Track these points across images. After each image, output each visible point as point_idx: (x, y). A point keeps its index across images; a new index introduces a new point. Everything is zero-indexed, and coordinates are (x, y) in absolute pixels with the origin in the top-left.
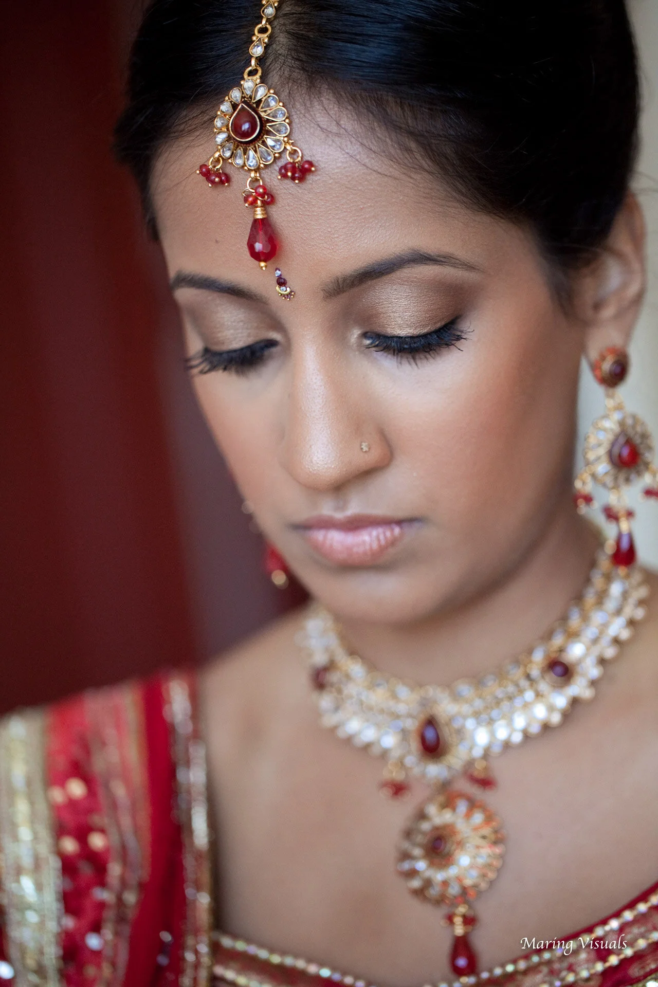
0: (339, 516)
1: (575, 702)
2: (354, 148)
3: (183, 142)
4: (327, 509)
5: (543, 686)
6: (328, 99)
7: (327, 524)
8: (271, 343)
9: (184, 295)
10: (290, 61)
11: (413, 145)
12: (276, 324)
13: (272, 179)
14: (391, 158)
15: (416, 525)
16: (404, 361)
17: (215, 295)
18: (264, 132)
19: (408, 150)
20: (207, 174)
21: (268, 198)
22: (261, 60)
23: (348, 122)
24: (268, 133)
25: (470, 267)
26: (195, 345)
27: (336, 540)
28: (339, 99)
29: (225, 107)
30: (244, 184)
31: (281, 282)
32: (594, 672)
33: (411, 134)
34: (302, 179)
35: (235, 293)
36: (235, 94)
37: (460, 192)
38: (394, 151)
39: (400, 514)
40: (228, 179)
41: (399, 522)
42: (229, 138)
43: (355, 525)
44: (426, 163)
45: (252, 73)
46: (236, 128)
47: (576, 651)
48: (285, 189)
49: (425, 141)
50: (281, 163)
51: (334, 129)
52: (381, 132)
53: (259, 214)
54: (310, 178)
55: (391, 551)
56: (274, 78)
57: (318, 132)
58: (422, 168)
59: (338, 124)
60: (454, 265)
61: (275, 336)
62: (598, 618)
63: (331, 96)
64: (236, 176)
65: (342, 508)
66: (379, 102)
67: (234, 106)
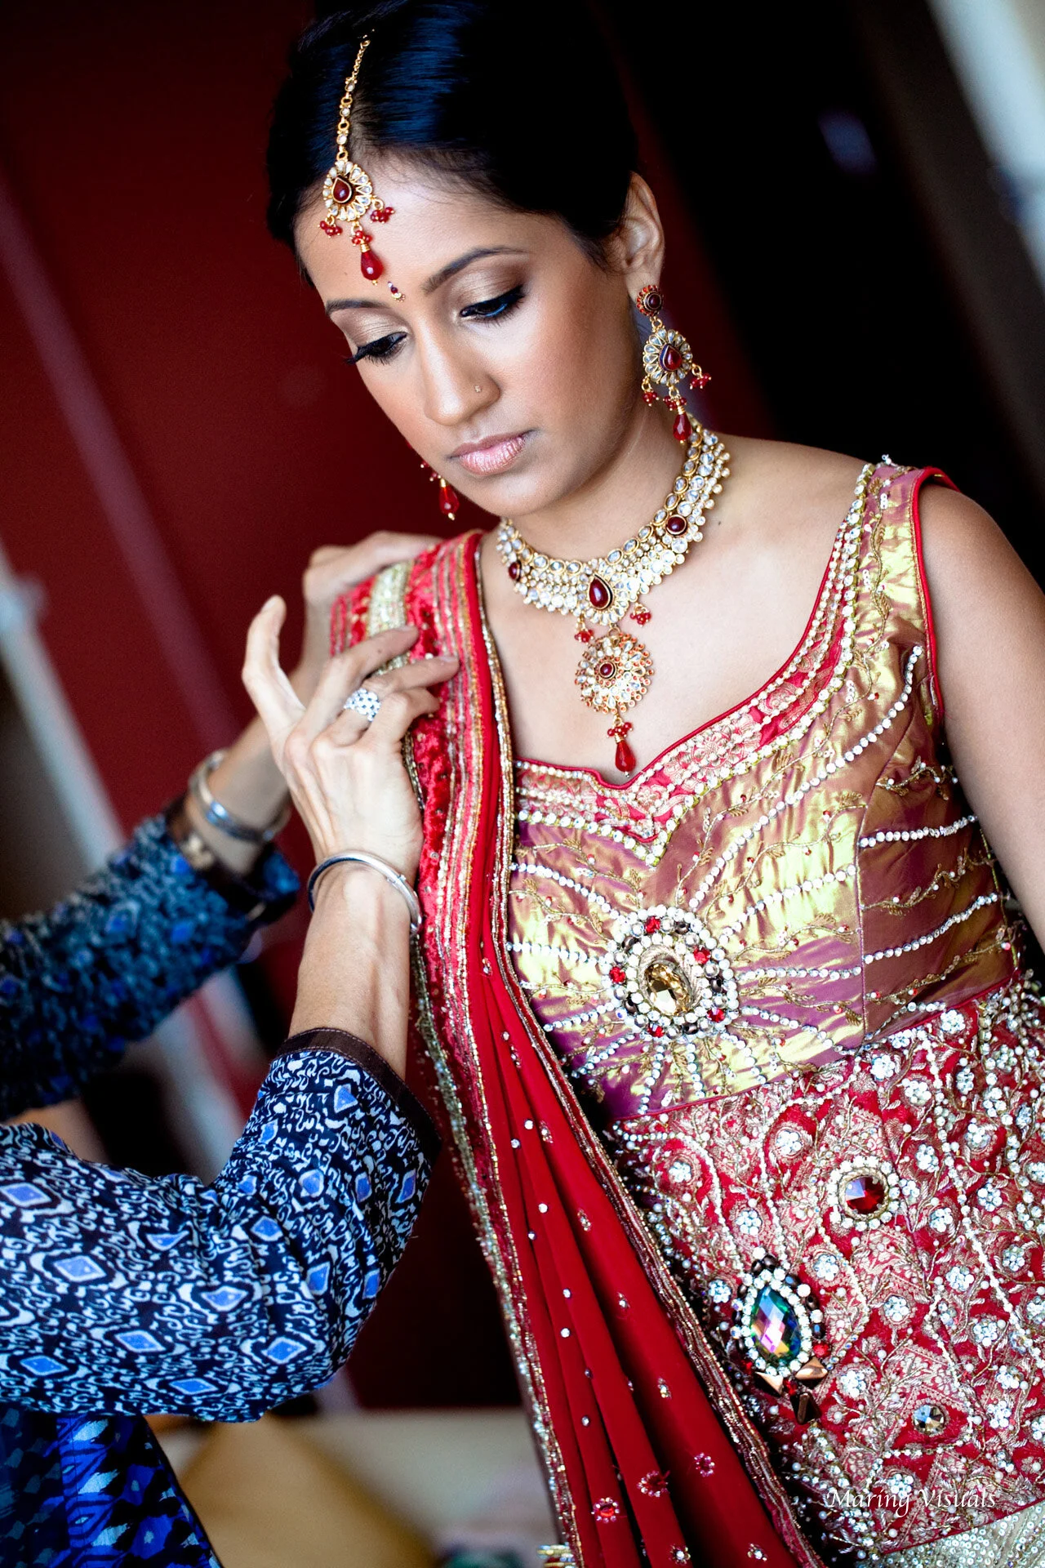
0: (476, 441)
1: (691, 544)
2: (418, 189)
3: (309, 212)
4: (466, 437)
5: (667, 539)
6: (394, 160)
7: (472, 449)
8: (403, 336)
9: (336, 316)
10: (366, 142)
11: (457, 178)
12: (402, 321)
13: (368, 224)
14: (444, 190)
15: (532, 435)
16: (491, 325)
17: (356, 310)
18: (355, 194)
19: (455, 182)
20: (325, 227)
21: (367, 237)
22: (346, 146)
23: (410, 172)
24: (358, 194)
25: (519, 251)
26: (354, 349)
27: (480, 459)
28: (401, 159)
29: (328, 182)
30: (350, 231)
31: (394, 290)
32: (701, 521)
33: (453, 170)
34: (386, 220)
35: (367, 305)
36: (333, 172)
37: (498, 203)
38: (445, 185)
39: (520, 429)
40: (340, 230)
41: (521, 435)
42: (334, 203)
43: (488, 445)
44: (469, 189)
45: (342, 156)
46: (336, 195)
47: (684, 510)
48: (377, 229)
49: (464, 172)
50: (370, 213)
51: (403, 180)
52: (433, 174)
53: (365, 249)
54: (392, 218)
55: (520, 455)
56: (357, 155)
57: (392, 185)
58: (466, 193)
59: (405, 176)
60: (507, 253)
61: (404, 329)
62: (696, 483)
63: (396, 159)
64: (345, 227)
65: (476, 436)
66: (429, 155)
67: (333, 180)
